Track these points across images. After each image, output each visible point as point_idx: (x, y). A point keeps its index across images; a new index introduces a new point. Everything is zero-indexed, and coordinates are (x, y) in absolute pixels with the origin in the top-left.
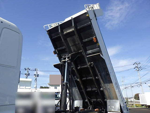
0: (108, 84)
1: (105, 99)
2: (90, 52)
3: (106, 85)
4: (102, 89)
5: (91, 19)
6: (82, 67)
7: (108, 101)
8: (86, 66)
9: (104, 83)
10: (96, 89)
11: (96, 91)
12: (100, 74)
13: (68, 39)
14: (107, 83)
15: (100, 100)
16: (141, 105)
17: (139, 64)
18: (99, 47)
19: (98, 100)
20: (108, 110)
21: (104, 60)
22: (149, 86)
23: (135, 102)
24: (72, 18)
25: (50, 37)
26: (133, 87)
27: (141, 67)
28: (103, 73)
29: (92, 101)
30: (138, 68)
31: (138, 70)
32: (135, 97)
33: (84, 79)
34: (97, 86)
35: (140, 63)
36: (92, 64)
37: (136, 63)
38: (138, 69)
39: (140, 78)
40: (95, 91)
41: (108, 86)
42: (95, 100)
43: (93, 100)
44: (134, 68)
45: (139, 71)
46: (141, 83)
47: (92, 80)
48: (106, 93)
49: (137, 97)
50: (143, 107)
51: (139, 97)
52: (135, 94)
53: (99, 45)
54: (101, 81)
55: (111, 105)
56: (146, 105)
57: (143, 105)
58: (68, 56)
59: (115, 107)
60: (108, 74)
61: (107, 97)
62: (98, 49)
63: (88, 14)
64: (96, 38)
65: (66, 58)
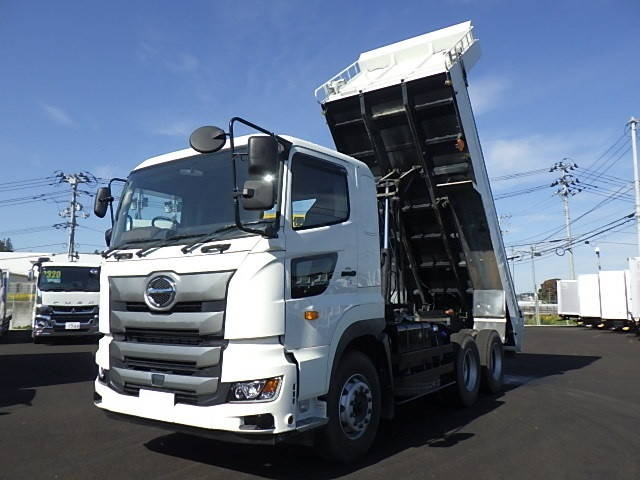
0: (481, 253)
1: (467, 287)
2: (442, 170)
3: (476, 253)
4: (462, 263)
5: (455, 90)
6: (414, 207)
7: (476, 293)
8: (428, 205)
9: (472, 249)
10: (447, 263)
11: (448, 269)
12: (463, 229)
13: (383, 133)
14: (478, 250)
15: (455, 290)
16: (560, 315)
17: (572, 169)
18: (469, 161)
19: (449, 290)
20: (474, 315)
21: (479, 196)
22: (598, 253)
23: (541, 309)
24: (402, 80)
25: (328, 123)
26: (538, 254)
27: (577, 181)
28: (473, 225)
29: (433, 294)
30: (567, 186)
31: (566, 194)
32: (543, 292)
33: (416, 237)
34: (450, 257)
35: (575, 166)
36: (444, 201)
37: (561, 165)
38: (566, 189)
39: (570, 224)
40: (443, 268)
41: (480, 256)
42: (442, 290)
43: (433, 292)
44: (553, 185)
45: (569, 195)
46: (571, 242)
47: (440, 240)
48: (473, 273)
49: (549, 291)
50: (568, 323)
51: (556, 293)
52: (543, 282)
53: (470, 158)
54: (465, 244)
55: (483, 302)
56: (577, 316)
57: (566, 316)
58: (392, 184)
59: (492, 307)
60: (484, 229)
61: (475, 284)
62: (466, 165)
63: (450, 79)
64: (463, 138)
65: (384, 188)
